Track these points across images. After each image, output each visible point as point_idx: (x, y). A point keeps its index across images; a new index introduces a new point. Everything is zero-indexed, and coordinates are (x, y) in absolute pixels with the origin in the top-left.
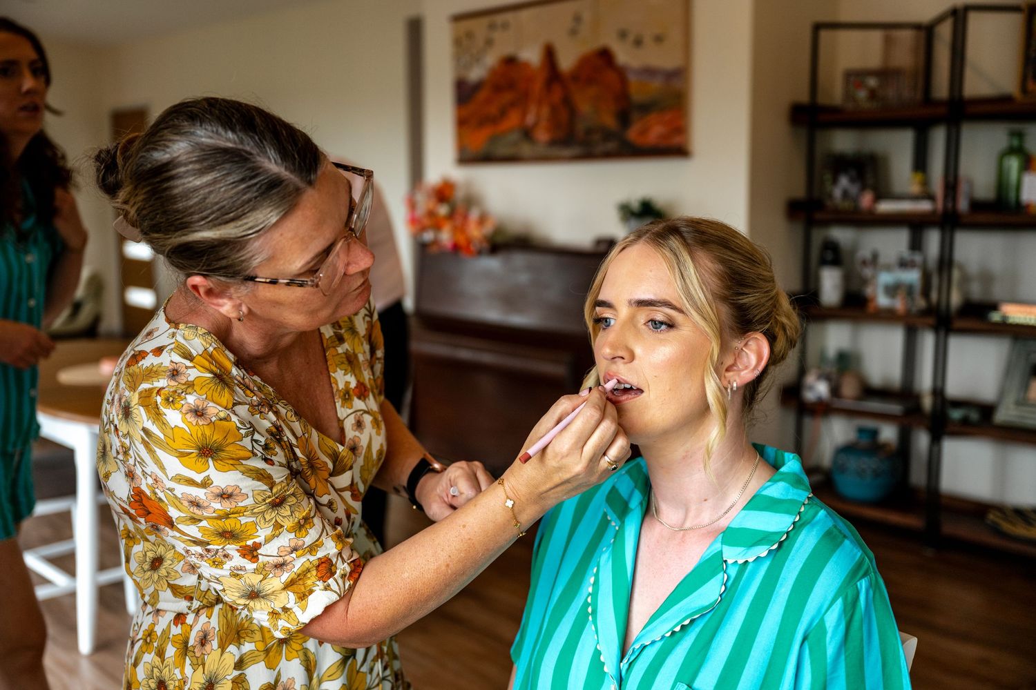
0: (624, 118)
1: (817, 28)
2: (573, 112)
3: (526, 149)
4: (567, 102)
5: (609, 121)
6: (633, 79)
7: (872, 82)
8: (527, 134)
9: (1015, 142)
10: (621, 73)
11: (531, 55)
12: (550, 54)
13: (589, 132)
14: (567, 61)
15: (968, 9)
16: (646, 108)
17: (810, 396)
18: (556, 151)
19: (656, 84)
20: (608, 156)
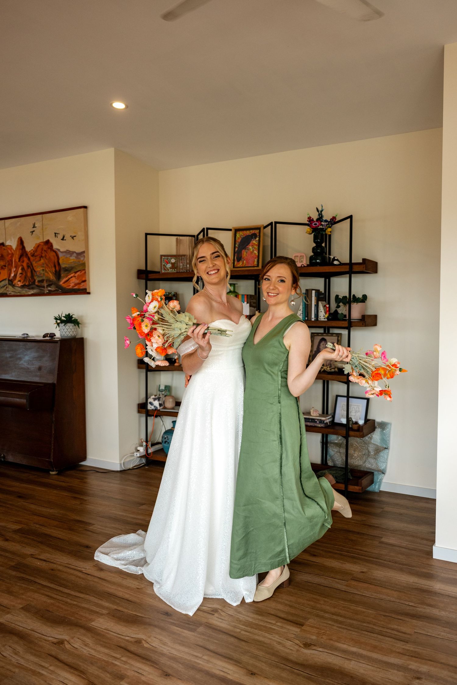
0: (58, 275)
1: (147, 234)
2: (33, 271)
3: (10, 290)
4: (30, 266)
5: (52, 277)
6: (60, 255)
7: (173, 261)
8: (11, 282)
9: (232, 289)
10: (56, 252)
11: (12, 243)
12: (21, 242)
13: (42, 281)
14: (29, 247)
15: (208, 229)
16: (68, 270)
17: (150, 407)
18: (24, 291)
19: (73, 258)
20: (50, 293)
